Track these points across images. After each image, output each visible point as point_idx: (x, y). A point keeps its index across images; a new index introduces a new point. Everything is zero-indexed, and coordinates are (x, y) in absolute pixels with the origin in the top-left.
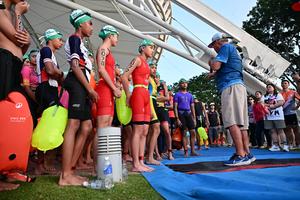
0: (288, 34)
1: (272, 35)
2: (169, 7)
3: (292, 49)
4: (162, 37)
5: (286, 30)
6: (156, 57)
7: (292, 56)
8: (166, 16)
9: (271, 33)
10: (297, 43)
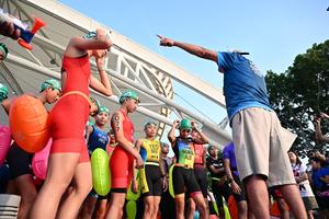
0: (299, 109)
1: (283, 111)
2: (169, 82)
3: (305, 125)
4: (164, 111)
5: (296, 106)
6: (160, 132)
7: (307, 132)
8: (167, 91)
9: (281, 108)
10: (310, 119)
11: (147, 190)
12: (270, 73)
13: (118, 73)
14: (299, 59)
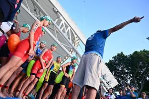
0: (127, 73)
1: (120, 71)
2: (78, 40)
3: (127, 80)
5: (126, 71)
7: (126, 83)
8: (76, 43)
9: (120, 69)
10: (129, 79)
11: (47, 81)
12: (122, 53)
13: (59, 27)
14: (136, 52)
